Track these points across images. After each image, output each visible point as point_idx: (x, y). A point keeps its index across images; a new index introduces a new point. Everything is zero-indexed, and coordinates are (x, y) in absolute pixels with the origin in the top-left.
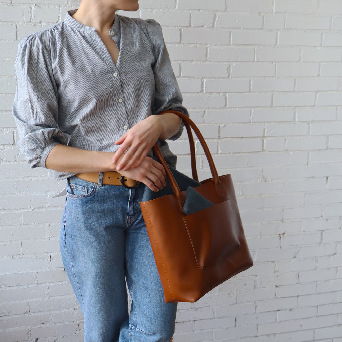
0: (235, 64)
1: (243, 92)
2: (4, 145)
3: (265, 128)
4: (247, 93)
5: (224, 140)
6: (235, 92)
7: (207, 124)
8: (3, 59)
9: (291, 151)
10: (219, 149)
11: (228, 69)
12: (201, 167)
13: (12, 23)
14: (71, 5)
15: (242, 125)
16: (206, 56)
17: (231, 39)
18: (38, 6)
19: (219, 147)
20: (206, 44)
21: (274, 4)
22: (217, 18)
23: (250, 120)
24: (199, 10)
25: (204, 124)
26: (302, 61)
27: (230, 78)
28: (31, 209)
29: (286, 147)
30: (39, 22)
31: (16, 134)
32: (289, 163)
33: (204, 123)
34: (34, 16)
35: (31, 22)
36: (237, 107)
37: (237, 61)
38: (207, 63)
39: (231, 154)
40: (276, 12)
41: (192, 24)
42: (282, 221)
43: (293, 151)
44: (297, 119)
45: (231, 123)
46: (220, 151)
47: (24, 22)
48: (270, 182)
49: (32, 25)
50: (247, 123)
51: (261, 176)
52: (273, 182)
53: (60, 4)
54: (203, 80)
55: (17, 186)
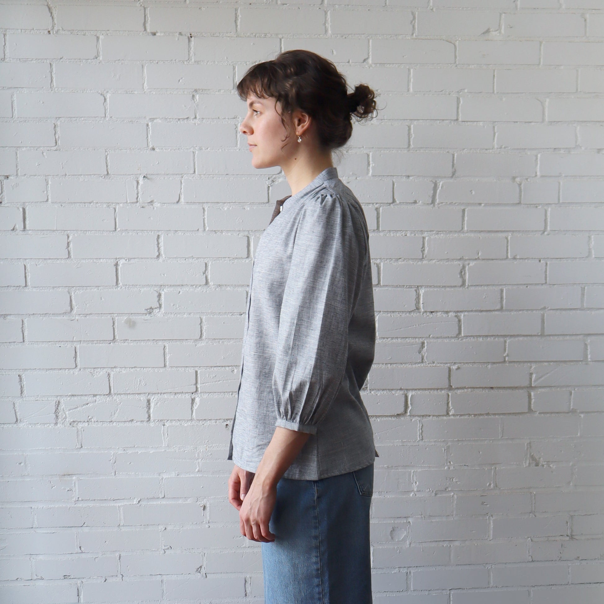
0: (473, 263)
1: (490, 311)
2: (95, 396)
3: (531, 372)
4: (497, 313)
5: (459, 392)
6: (476, 311)
7: (429, 364)
8: (95, 260)
9: (582, 413)
10: (451, 408)
11: (461, 272)
12: (419, 437)
13: (109, 205)
14: (199, 175)
15: (489, 366)
16: (423, 251)
17: (466, 221)
18: (148, 177)
19: (450, 403)
20: (421, 231)
21: (539, 162)
22: (440, 188)
23: (505, 358)
24: (409, 176)
25: (422, 365)
26: (593, 256)
27: (466, 287)
28: (135, 500)
29: (572, 405)
30: (149, 203)
31: (113, 378)
32: (579, 434)
33: (422, 362)
34: (142, 193)
35: (137, 202)
36: (480, 336)
37: (477, 258)
38: (425, 262)
39: (473, 416)
40: (542, 176)
41: (396, 200)
42: (572, 537)
43: (586, 412)
44: (589, 356)
45: (470, 363)
46: (453, 411)
47: (127, 203)
48: (544, 467)
49: (140, 208)
50: (499, 363)
51: (529, 456)
52: (550, 467)
53: (182, 174)
54: (419, 290)
55: (114, 462)
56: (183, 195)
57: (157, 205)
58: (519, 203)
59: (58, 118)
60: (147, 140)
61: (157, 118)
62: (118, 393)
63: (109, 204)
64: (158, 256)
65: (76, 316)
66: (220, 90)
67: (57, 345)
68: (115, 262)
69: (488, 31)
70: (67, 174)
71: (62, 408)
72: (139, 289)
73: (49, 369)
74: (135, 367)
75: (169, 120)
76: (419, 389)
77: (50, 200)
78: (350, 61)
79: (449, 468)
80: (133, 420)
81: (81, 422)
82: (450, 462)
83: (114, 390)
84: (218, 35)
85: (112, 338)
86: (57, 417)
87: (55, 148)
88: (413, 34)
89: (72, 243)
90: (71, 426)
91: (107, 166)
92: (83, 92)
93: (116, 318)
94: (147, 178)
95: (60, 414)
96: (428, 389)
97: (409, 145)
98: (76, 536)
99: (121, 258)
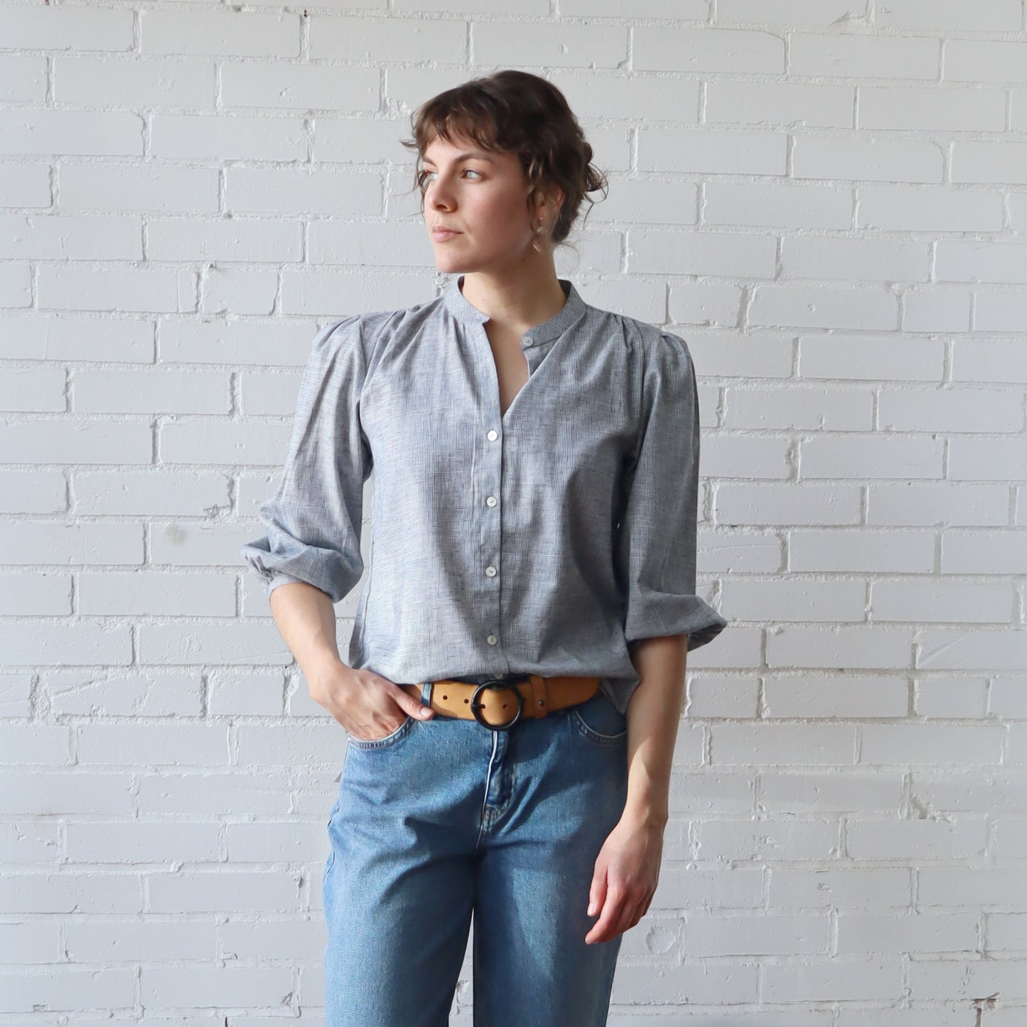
0: (812, 438)
1: (841, 527)
2: (105, 667)
3: (914, 642)
4: (853, 530)
5: (780, 675)
6: (814, 526)
8: (115, 417)
9: (1008, 720)
10: (765, 706)
12: (705, 758)
14: (312, 265)
15: (838, 629)
16: (719, 413)
17: (799, 361)
18: (218, 267)
19: (764, 697)
20: (717, 376)
21: (935, 256)
22: (753, 299)
23: (866, 616)
24: (696, 276)
27: (797, 481)
28: (172, 866)
29: (989, 705)
30: (219, 313)
31: (141, 634)
32: (1001, 761)
34: (206, 295)
35: (196, 312)
36: (821, 573)
37: (818, 428)
38: (722, 434)
39: (805, 721)
40: (939, 282)
41: (672, 319)
42: (985, 955)
43: (1015, 720)
44: (1022, 616)
45: (802, 622)
46: (769, 712)
47: (177, 312)
48: (937, 821)
49: (201, 322)
50: (856, 623)
51: (908, 800)
52: (947, 821)
53: (280, 263)
54: (709, 483)
55: (135, 792)
56: (281, 301)
57: (232, 317)
58: (898, 330)
59: (57, 157)
60: (220, 200)
61: (238, 161)
62: (148, 663)
63: (145, 314)
64: (232, 412)
65: (76, 519)
66: (356, 112)
67: (39, 572)
68: (152, 421)
69: (845, 18)
70: (70, 259)
71: (43, 689)
72: (194, 471)
73: (22, 617)
74: (181, 616)
75: (260, 164)
76: (707, 669)
77: (36, 305)
78: (594, 66)
79: (759, 818)
80: (174, 714)
81: (77, 715)
82: (761, 808)
83: (140, 659)
84: (355, 14)
85: (142, 561)
86: (33, 705)
87: (49, 211)
88: (708, 20)
89: (73, 384)
90: (58, 723)
91: (144, 246)
92: (104, 111)
93: (150, 524)
94: (216, 268)
95: (39, 700)
96: (724, 669)
97: (698, 219)
98: (60, 932)
99: (164, 414)
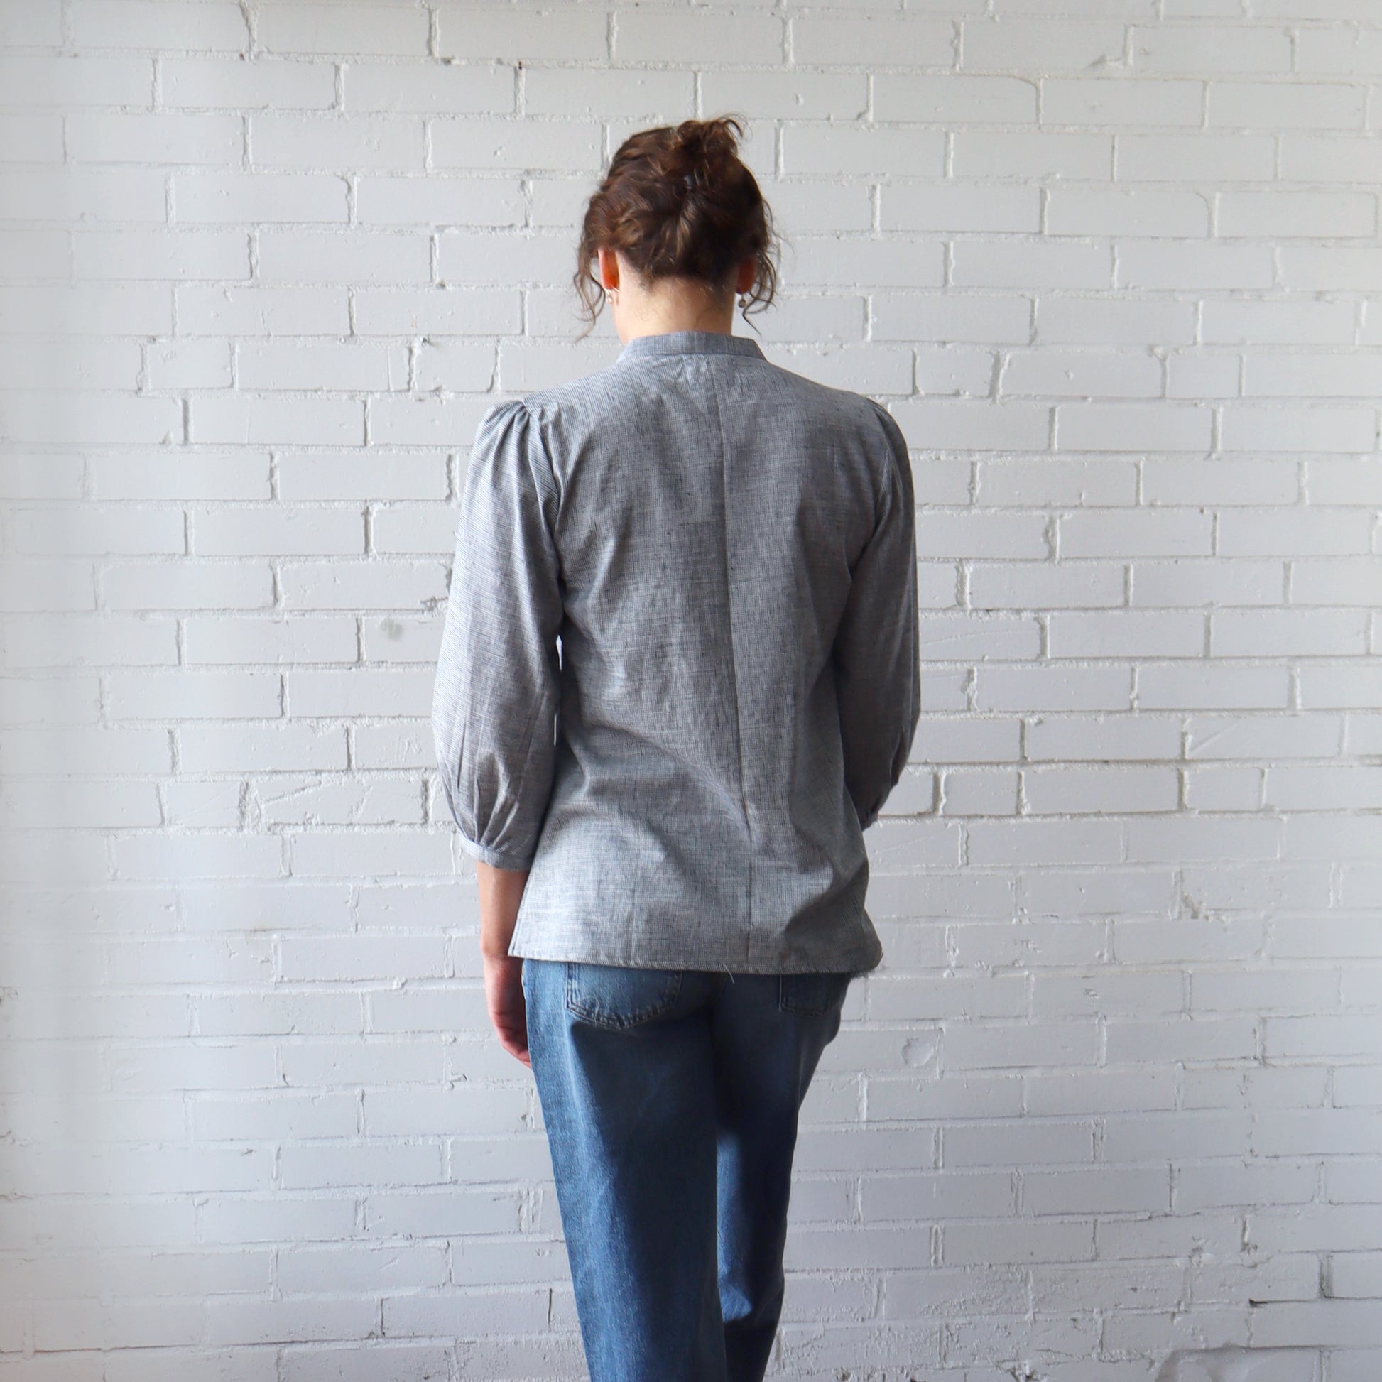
0: (1071, 515)
1: (1103, 609)
2: (318, 772)
3: (1183, 731)
4: (1116, 613)
5: (1041, 769)
6: (1076, 609)
7: (981, 713)
8: (323, 505)
9: (1284, 812)
10: (1025, 801)
11: (1047, 532)
12: (962, 860)
13: (352, 394)
14: (532, 337)
15: (1102, 719)
16: (971, 489)
17: (1056, 432)
18: (431, 340)
19: (1023, 792)
20: (969, 450)
21: (1200, 317)
22: (1006, 367)
23: (1131, 703)
24: (945, 342)
25: (969, 715)
26: (1308, 502)
27: (1056, 561)
28: (395, 983)
29: (1264, 796)
30: (433, 391)
31: (356, 736)
32: (1278, 855)
33: (969, 710)
34: (419, 372)
35: (409, 390)
36: (1083, 659)
37: (1077, 504)
38: (974, 512)
39: (1068, 817)
40: (1207, 345)
41: (920, 389)
42: (1264, 1061)
43: (1292, 812)
44: (1299, 701)
45: (1063, 712)
46: (1029, 808)
47: (388, 391)
48: (1210, 921)
49: (414, 400)
50: (1120, 712)
51: (1179, 899)
52: (1222, 921)
53: (497, 336)
54: (962, 566)
55: (354, 905)
56: (499, 377)
57: (447, 395)
58: (1163, 397)
59: (255, 225)
60: (431, 269)
61: (450, 226)
62: (365, 767)
63: (354, 393)
64: (449, 497)
65: (284, 614)
66: (576, 171)
67: (246, 671)
68: (364, 508)
69: (1101, 61)
70: (272, 334)
71: (253, 797)
72: (409, 561)
73: (229, 719)
74: (399, 716)
75: (474, 229)
76: (962, 764)
77: (237, 385)
78: (832, 117)
79: (1021, 922)
80: (393, 822)
81: (290, 824)
82: (1022, 910)
83: (356, 763)
84: (573, 64)
85: (355, 658)
86: (243, 813)
87: (248, 283)
88: (954, 66)
89: (278, 469)
90: (269, 833)
91: (351, 319)
92: (306, 174)
93: (364, 619)
94: (429, 342)
95: (249, 808)
96: (980, 764)
97: (946, 281)
98: (277, 1054)
99: (376, 500)
